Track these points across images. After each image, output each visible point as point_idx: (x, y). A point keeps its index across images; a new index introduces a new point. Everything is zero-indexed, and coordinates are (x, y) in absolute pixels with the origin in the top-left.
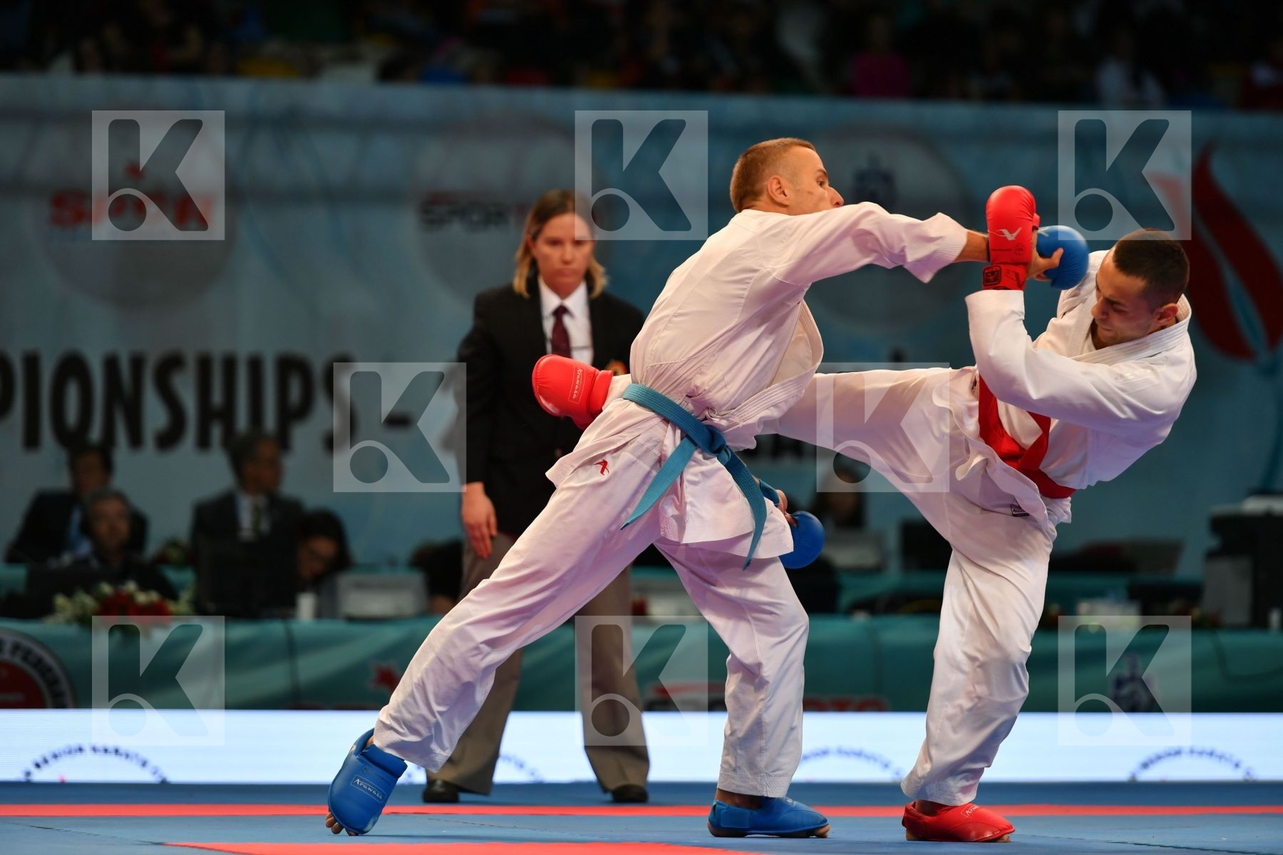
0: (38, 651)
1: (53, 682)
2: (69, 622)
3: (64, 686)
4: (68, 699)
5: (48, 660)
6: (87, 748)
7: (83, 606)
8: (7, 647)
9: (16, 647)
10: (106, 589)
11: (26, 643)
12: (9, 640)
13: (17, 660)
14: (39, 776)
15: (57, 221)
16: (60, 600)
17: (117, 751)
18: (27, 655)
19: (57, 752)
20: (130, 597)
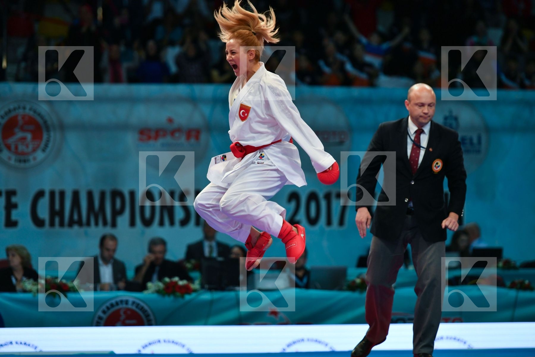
0: (142, 304)
1: (147, 316)
2: (153, 293)
3: (152, 317)
4: (153, 322)
5: (146, 307)
6: (162, 341)
7: (158, 286)
8: (130, 303)
9: (134, 303)
10: (167, 280)
11: (138, 301)
12: (131, 300)
13: (134, 308)
14: (144, 352)
15: (141, 140)
16: (149, 284)
17: (173, 342)
18: (138, 305)
19: (150, 342)
20: (176, 283)
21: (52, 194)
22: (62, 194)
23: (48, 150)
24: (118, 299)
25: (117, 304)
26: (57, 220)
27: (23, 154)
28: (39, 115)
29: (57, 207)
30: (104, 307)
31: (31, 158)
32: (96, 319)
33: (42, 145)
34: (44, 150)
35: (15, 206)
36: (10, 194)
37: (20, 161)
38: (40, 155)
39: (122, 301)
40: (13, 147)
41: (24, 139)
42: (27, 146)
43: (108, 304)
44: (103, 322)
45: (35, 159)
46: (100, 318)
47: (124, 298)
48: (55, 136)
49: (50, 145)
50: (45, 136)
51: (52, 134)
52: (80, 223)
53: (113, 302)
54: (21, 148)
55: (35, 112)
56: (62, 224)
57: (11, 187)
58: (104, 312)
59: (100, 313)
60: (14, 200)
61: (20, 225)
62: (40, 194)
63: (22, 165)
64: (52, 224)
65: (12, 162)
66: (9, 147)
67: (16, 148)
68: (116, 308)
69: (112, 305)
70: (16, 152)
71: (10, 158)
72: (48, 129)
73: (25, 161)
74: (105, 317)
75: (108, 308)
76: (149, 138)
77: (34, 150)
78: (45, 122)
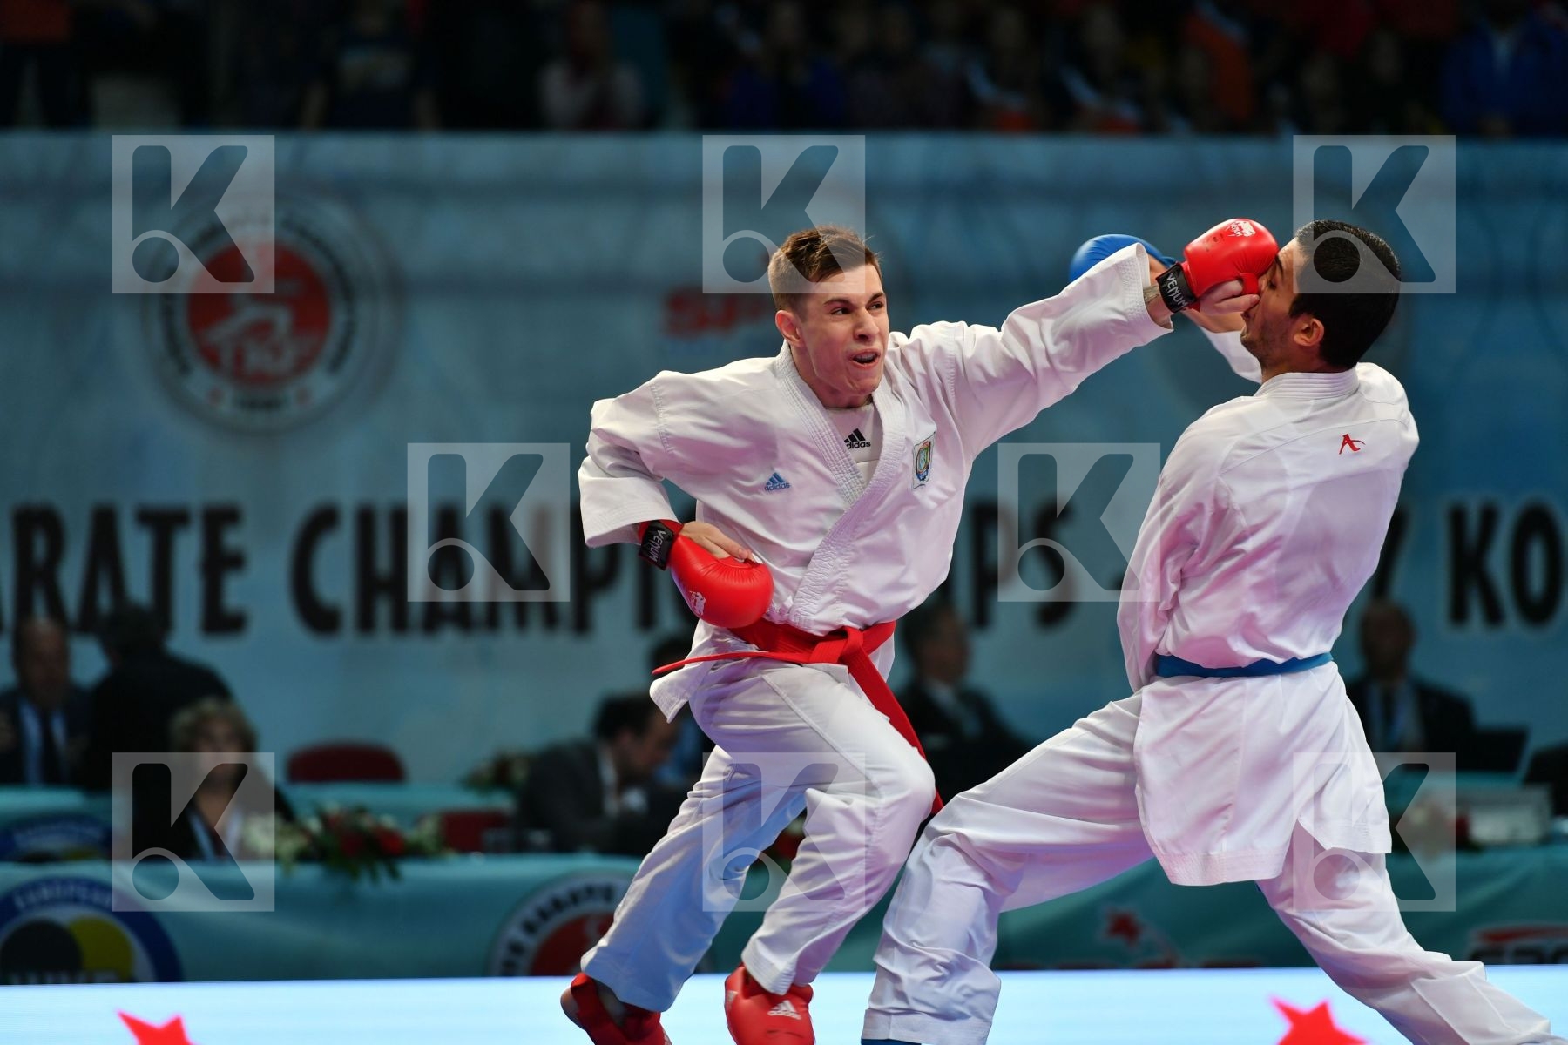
12: (621, 885)
15: (674, 328)
21: (366, 519)
22: (400, 519)
23: (350, 366)
24: (579, 884)
25: (575, 898)
26: (383, 610)
27: (261, 379)
28: (318, 243)
29: (383, 562)
30: (529, 912)
31: (290, 392)
32: (502, 953)
33: (331, 346)
34: (336, 365)
35: (236, 562)
36: (220, 519)
37: (251, 405)
38: (320, 384)
39: (590, 891)
40: (227, 357)
41: (262, 329)
42: (277, 351)
43: (542, 900)
44: (524, 961)
45: (303, 396)
46: (516, 949)
47: (599, 881)
48: (372, 317)
49: (358, 348)
50: (339, 318)
51: (364, 310)
52: (462, 616)
53: (561, 891)
54: (256, 358)
55: (303, 233)
56: (400, 623)
57: (221, 494)
58: (529, 928)
59: (515, 933)
60: (233, 539)
61: (256, 627)
62: (322, 521)
63: (260, 419)
64: (366, 623)
65: (226, 407)
66: (211, 357)
67: (239, 358)
68: (570, 914)
69: (558, 905)
70: (239, 373)
71: (215, 396)
72: (349, 293)
73: (271, 405)
74: (531, 943)
75: (544, 915)
76: (702, 323)
77: (303, 365)
78: (339, 269)
